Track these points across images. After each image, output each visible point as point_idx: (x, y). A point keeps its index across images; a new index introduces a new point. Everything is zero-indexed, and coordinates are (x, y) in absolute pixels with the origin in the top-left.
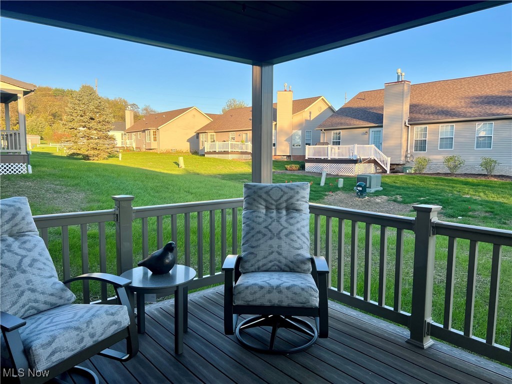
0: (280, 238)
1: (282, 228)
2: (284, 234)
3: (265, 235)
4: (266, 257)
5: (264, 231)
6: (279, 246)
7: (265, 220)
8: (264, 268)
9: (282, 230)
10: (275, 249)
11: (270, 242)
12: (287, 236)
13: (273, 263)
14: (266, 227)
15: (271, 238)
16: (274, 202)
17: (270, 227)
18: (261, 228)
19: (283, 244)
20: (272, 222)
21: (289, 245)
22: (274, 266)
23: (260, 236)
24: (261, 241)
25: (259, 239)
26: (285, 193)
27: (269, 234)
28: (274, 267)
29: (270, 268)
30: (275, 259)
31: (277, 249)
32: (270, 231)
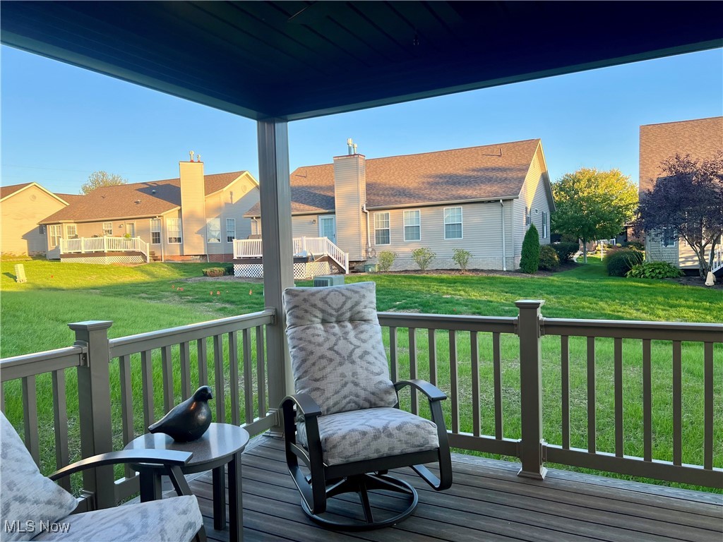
0: (353, 362)
1: (353, 347)
2: (358, 355)
3: (331, 360)
4: (338, 392)
5: (329, 354)
6: (354, 374)
7: (327, 339)
8: (336, 409)
9: (353, 350)
10: (349, 378)
11: (340, 370)
12: (361, 357)
13: (348, 399)
14: (331, 349)
15: (341, 364)
16: (334, 313)
17: (336, 348)
18: (323, 350)
19: (359, 371)
20: (337, 340)
21: (367, 369)
22: (349, 403)
23: (324, 362)
24: (328, 370)
25: (324, 367)
26: (348, 298)
27: (338, 359)
28: (350, 405)
29: (344, 407)
30: (351, 393)
31: (352, 379)
32: (337, 353)
